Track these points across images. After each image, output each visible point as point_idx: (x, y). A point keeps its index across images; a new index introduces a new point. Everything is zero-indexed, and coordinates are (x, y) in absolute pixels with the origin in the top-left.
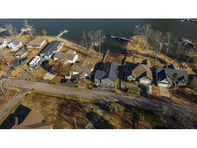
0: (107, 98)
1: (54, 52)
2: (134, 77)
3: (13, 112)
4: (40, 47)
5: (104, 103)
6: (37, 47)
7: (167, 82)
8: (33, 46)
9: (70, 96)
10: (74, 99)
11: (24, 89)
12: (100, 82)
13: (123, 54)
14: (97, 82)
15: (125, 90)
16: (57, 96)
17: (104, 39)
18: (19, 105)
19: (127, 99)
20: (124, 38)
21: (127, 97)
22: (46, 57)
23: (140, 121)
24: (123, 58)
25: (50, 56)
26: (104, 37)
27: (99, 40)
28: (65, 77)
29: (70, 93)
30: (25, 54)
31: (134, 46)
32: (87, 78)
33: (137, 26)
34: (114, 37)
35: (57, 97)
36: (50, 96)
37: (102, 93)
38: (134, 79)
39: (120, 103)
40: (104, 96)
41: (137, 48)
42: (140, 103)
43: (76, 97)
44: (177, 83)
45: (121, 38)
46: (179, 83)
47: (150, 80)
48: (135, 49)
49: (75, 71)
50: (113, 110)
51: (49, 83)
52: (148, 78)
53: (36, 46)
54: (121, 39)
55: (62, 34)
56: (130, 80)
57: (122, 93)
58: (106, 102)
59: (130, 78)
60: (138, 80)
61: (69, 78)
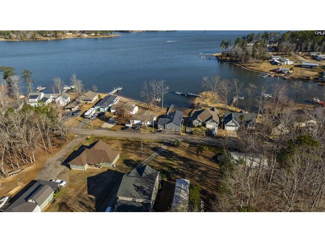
0: (172, 138)
1: (110, 105)
2: (200, 122)
3: (76, 149)
4: (92, 102)
5: (169, 142)
6: (89, 102)
7: (233, 124)
8: (85, 100)
9: (133, 138)
10: (138, 140)
11: (83, 135)
12: (164, 128)
13: (190, 108)
14: (161, 128)
15: (191, 133)
16: (119, 138)
17: (168, 90)
18: (81, 145)
19: (192, 139)
20: (191, 94)
21: (193, 137)
22: (102, 110)
23: (204, 150)
24: (190, 111)
25: (106, 109)
26: (168, 88)
27: (162, 91)
28: (125, 126)
29: (132, 136)
30: (77, 107)
31: (203, 101)
32: (150, 126)
33: (205, 79)
34: (179, 93)
35: (119, 140)
36: (112, 139)
37: (166, 136)
38: (200, 124)
39: (185, 141)
40: (169, 137)
41: (207, 102)
42: (205, 141)
43: (140, 139)
44: (246, 126)
45: (188, 93)
46: (248, 127)
47: (217, 123)
48: (204, 103)
49: (136, 120)
50: (177, 143)
51: (109, 130)
52: (214, 121)
53: (87, 100)
54: (187, 95)
55: (116, 90)
56: (196, 125)
57: (187, 135)
58: (171, 141)
59: (195, 122)
60: (204, 125)
61: (130, 126)
